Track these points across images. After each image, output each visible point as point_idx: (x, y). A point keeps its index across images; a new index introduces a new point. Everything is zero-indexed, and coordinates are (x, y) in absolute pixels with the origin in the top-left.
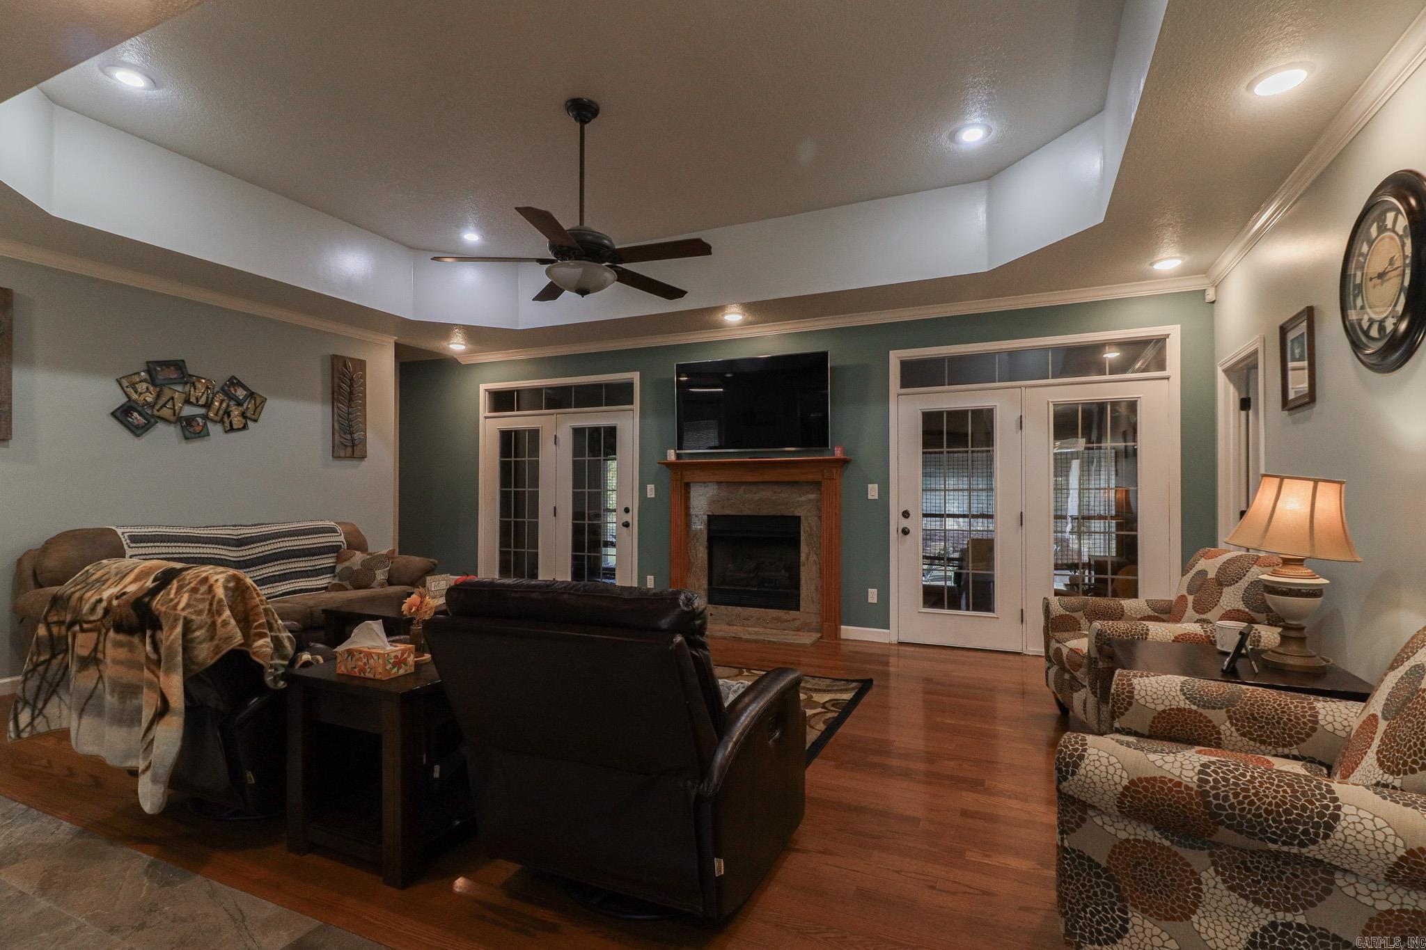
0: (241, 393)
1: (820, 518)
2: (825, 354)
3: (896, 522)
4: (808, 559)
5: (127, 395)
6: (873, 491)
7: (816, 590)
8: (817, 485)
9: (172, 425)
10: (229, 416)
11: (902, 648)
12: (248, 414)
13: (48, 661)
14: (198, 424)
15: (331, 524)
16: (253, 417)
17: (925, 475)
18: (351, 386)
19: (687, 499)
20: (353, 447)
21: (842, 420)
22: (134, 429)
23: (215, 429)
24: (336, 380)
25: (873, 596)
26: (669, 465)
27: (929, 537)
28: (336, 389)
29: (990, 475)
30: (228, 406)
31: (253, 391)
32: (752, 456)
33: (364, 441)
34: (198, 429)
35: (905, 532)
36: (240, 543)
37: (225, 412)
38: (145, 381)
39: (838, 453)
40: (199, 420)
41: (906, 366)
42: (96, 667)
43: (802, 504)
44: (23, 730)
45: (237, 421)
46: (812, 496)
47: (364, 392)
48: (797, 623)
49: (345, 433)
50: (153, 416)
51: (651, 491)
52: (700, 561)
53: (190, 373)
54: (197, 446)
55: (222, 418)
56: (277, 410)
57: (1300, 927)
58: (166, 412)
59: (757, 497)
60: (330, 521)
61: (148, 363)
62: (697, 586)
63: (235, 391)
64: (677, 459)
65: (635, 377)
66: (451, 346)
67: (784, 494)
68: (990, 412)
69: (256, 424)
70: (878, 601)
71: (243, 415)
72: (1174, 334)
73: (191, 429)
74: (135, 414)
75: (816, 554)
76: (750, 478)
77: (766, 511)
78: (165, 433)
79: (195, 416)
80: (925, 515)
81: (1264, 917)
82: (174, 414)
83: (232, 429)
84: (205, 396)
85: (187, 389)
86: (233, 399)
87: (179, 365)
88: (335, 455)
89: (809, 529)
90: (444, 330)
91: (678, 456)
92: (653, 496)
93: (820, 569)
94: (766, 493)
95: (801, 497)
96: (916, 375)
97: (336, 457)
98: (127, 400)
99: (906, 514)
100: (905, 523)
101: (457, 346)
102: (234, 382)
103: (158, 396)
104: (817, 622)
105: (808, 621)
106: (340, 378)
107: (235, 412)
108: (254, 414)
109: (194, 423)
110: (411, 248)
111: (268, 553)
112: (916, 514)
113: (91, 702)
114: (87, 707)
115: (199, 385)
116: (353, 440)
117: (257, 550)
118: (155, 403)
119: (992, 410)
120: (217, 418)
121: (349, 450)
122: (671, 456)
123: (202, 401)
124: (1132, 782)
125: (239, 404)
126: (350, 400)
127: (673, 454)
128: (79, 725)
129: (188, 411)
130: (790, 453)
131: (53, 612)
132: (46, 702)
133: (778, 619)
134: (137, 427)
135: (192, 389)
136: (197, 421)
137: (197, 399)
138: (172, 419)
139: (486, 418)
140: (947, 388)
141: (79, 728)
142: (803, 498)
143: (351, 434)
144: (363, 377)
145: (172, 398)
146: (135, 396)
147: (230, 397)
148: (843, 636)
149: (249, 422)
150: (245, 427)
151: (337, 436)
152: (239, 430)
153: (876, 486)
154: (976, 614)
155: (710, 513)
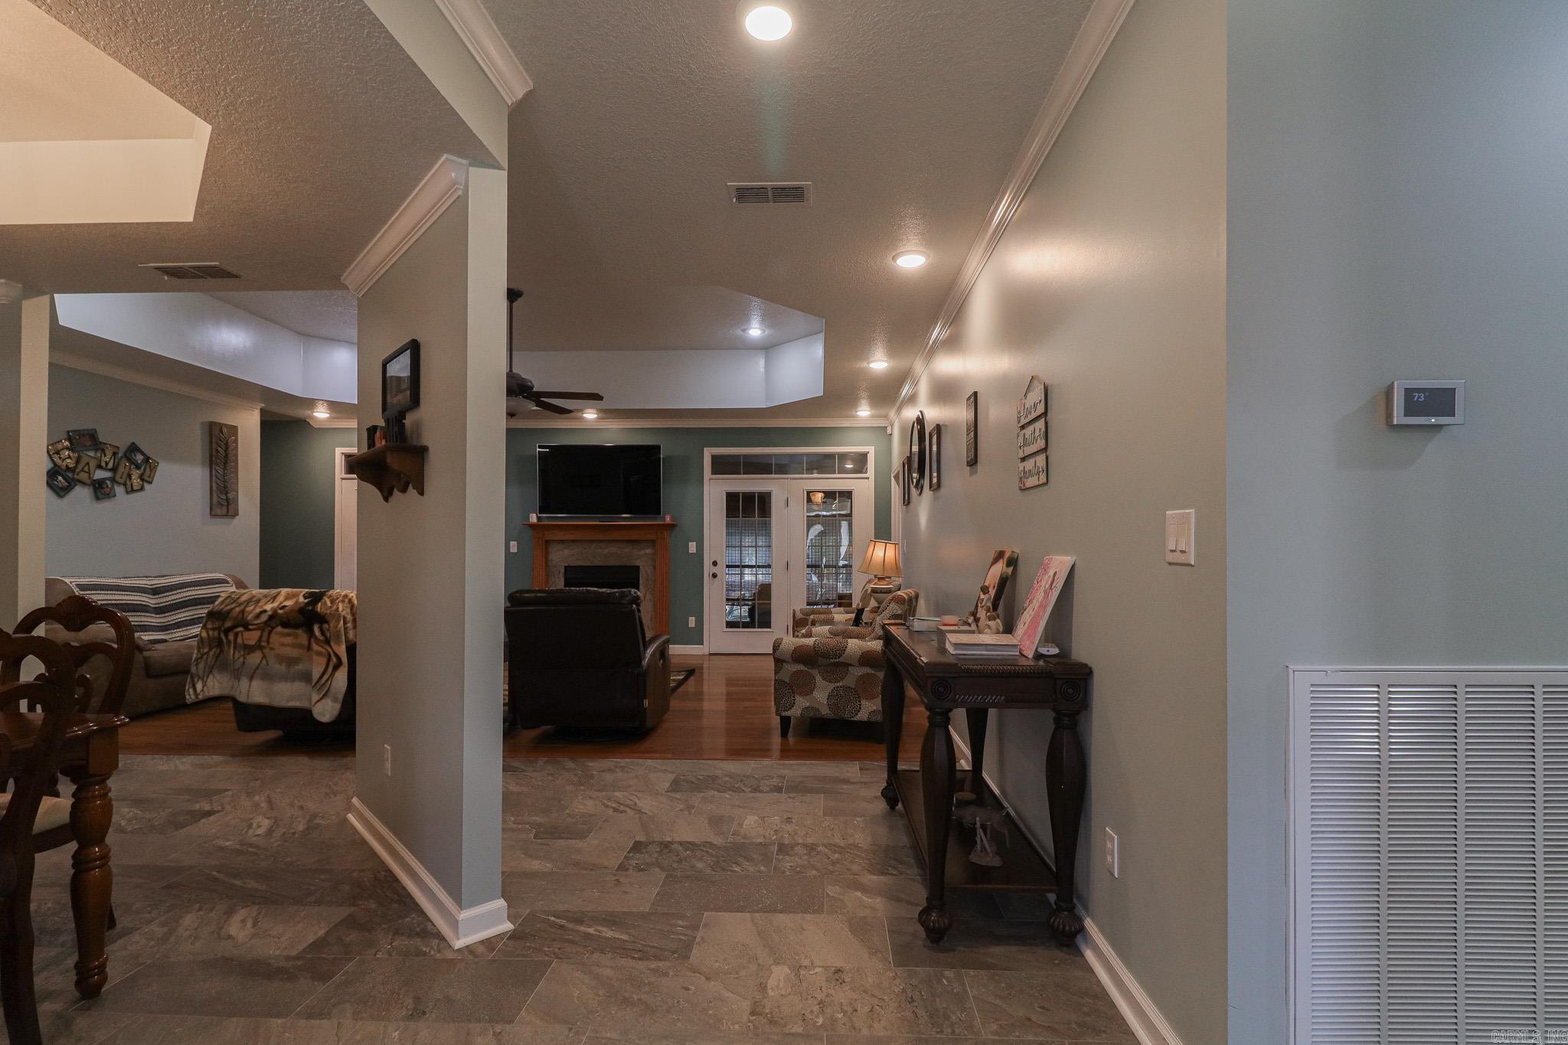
0: (139, 458)
1: (654, 567)
2: (659, 447)
3: (708, 569)
4: (645, 597)
5: (53, 461)
6: (692, 547)
7: (651, 620)
8: (652, 543)
9: (87, 487)
10: (130, 479)
11: (712, 657)
12: (146, 478)
13: (207, 653)
14: (108, 487)
15: (221, 576)
16: (148, 479)
17: (728, 534)
18: (226, 450)
19: (547, 553)
20: (228, 506)
21: (669, 494)
22: (58, 491)
23: (119, 490)
24: (214, 446)
25: (692, 622)
26: (532, 526)
27: (730, 587)
28: (214, 453)
29: (768, 534)
30: (130, 470)
31: (149, 456)
32: (602, 520)
33: (236, 500)
34: (107, 490)
35: (714, 576)
36: (156, 591)
37: (126, 476)
38: (67, 448)
39: (668, 519)
40: (108, 482)
41: (714, 458)
42: (260, 651)
43: (641, 558)
44: (199, 694)
45: (136, 481)
46: (648, 551)
47: (236, 455)
49: (222, 493)
50: (73, 479)
51: (514, 547)
53: (100, 441)
54: (106, 505)
55: (126, 481)
56: (166, 471)
57: (841, 687)
58: (83, 476)
59: (606, 551)
60: (220, 573)
61: (68, 432)
63: (135, 456)
64: (538, 521)
66: (314, 414)
67: (627, 549)
68: (769, 494)
69: (150, 486)
70: (695, 625)
71: (141, 478)
72: (871, 451)
73: (100, 491)
74: (60, 478)
75: (651, 594)
76: (600, 537)
77: (612, 562)
78: (81, 493)
79: (105, 479)
80: (728, 566)
81: (832, 686)
82: (90, 477)
83: (133, 491)
84: (112, 461)
85: (99, 455)
86: (134, 464)
87: (92, 434)
88: (213, 513)
89: (646, 573)
90: (311, 403)
91: (539, 519)
92: (516, 551)
93: (654, 605)
94: (613, 549)
95: (640, 551)
96: (722, 466)
97: (213, 515)
98: (52, 465)
99: (715, 564)
100: (714, 570)
101: (321, 414)
102: (134, 448)
103: (78, 462)
106: (217, 443)
107: (135, 474)
108: (149, 477)
109: (104, 486)
110: (299, 333)
111: (179, 600)
112: (722, 564)
113: (258, 671)
114: (255, 675)
115: (107, 452)
116: (227, 500)
117: (170, 598)
118: (75, 468)
119: (770, 493)
120: (122, 481)
121: (225, 509)
122: (533, 518)
123: (110, 465)
124: (795, 648)
125: (138, 468)
126: (226, 463)
127: (535, 517)
128: (250, 686)
129: (99, 474)
130: (625, 519)
131: (209, 623)
132: (208, 677)
134: (62, 489)
135: (103, 456)
136: (106, 484)
137: (107, 464)
138: (89, 482)
139: (342, 479)
140: (742, 476)
141: (249, 688)
142: (642, 552)
143: (226, 494)
144: (236, 441)
145: (88, 464)
146: (59, 462)
147: (132, 462)
148: (671, 652)
149: (146, 485)
150: (142, 489)
151: (215, 495)
152: (137, 491)
153: (695, 543)
154: (760, 630)
155: (566, 565)
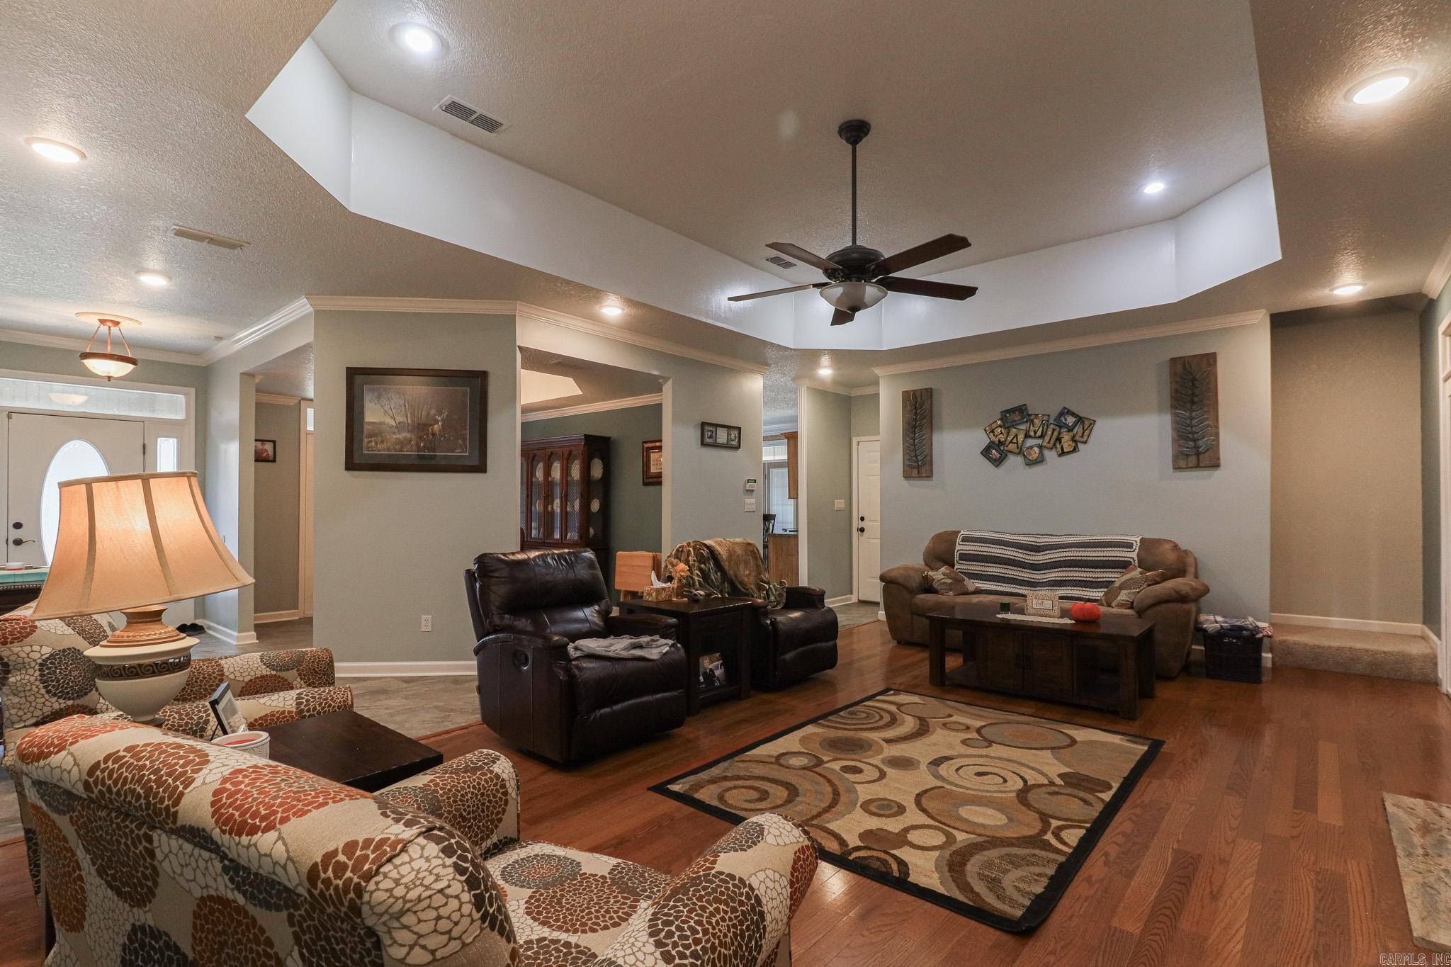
0: (1071, 420)
5: (989, 439)
9: (1017, 456)
10: (1061, 442)
12: (1077, 438)
14: (1036, 453)
16: (1081, 439)
18: (1193, 388)
20: (1198, 455)
22: (993, 462)
23: (1050, 455)
24: (1175, 386)
28: (1175, 394)
30: (1059, 433)
31: (1082, 416)
33: (1214, 447)
34: (1035, 456)
36: (1038, 549)
37: (1056, 440)
38: (1000, 425)
40: (1036, 449)
45: (1067, 445)
47: (1214, 389)
49: (1186, 441)
50: (1005, 451)
53: (1030, 413)
54: (1038, 469)
55: (1055, 445)
56: (1104, 428)
58: (1012, 447)
61: (1002, 412)
63: (1066, 420)
69: (1086, 445)
71: (1073, 439)
73: (1031, 458)
74: (995, 451)
78: (1013, 462)
79: (1035, 446)
82: (1018, 447)
83: (1063, 453)
84: (1041, 429)
85: (1027, 426)
86: (1064, 427)
87: (1021, 410)
88: (1176, 466)
97: (1178, 467)
98: (988, 442)
102: (1064, 413)
103: (1008, 436)
106: (1179, 382)
107: (1066, 437)
108: (1082, 437)
109: (1033, 452)
115: (1036, 421)
116: (1196, 447)
118: (1006, 441)
120: (1050, 445)
123: (1039, 433)
125: (1070, 430)
126: (1193, 404)
129: (1028, 443)
134: (996, 460)
135: (1031, 425)
136: (1034, 450)
137: (1035, 432)
138: (1017, 451)
144: (1213, 372)
145: (1017, 435)
146: (993, 439)
147: (1062, 426)
149: (1079, 445)
150: (1075, 450)
151: (1176, 445)
152: (1070, 452)
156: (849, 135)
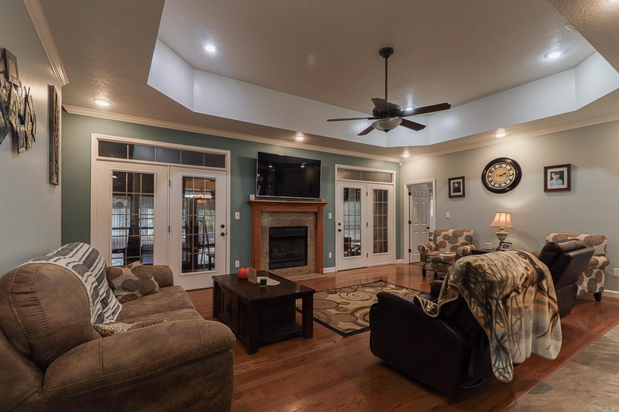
1: (315, 227)
2: (320, 162)
3: (337, 227)
4: (310, 243)
6: (330, 216)
7: (314, 256)
8: (315, 213)
11: (339, 273)
17: (344, 210)
19: (260, 219)
25: (330, 255)
26: (250, 203)
29: (360, 211)
32: (290, 200)
35: (339, 230)
39: (323, 200)
41: (339, 170)
43: (309, 221)
46: (312, 218)
48: (307, 271)
51: (237, 216)
52: (265, 250)
59: (291, 218)
62: (264, 262)
64: (255, 200)
65: (228, 153)
67: (302, 217)
68: (359, 190)
70: (332, 256)
72: (394, 173)
75: (313, 241)
80: (344, 226)
89: (310, 231)
91: (256, 198)
92: (239, 218)
93: (315, 247)
94: (295, 217)
95: (307, 218)
99: (339, 225)
104: (314, 269)
105: (311, 269)
112: (342, 225)
122: (252, 198)
127: (254, 197)
133: (300, 271)
139: (98, 160)
142: (309, 219)
148: (324, 272)
153: (331, 213)
154: (357, 256)
155: (270, 226)
156: (384, 54)
